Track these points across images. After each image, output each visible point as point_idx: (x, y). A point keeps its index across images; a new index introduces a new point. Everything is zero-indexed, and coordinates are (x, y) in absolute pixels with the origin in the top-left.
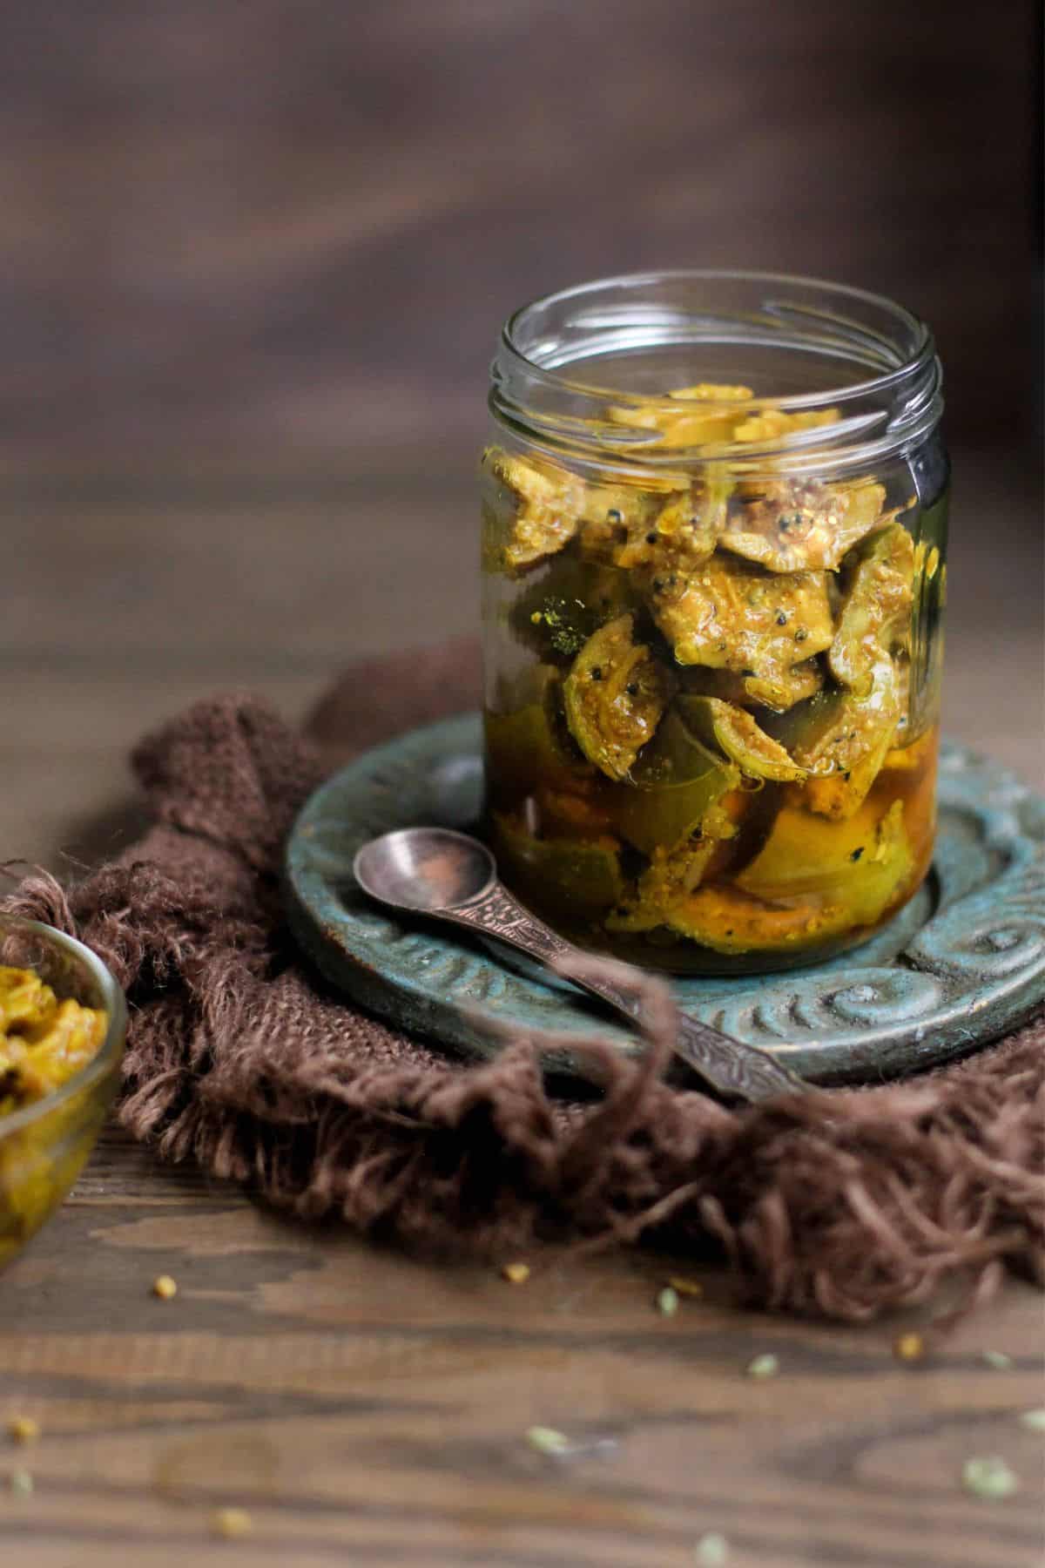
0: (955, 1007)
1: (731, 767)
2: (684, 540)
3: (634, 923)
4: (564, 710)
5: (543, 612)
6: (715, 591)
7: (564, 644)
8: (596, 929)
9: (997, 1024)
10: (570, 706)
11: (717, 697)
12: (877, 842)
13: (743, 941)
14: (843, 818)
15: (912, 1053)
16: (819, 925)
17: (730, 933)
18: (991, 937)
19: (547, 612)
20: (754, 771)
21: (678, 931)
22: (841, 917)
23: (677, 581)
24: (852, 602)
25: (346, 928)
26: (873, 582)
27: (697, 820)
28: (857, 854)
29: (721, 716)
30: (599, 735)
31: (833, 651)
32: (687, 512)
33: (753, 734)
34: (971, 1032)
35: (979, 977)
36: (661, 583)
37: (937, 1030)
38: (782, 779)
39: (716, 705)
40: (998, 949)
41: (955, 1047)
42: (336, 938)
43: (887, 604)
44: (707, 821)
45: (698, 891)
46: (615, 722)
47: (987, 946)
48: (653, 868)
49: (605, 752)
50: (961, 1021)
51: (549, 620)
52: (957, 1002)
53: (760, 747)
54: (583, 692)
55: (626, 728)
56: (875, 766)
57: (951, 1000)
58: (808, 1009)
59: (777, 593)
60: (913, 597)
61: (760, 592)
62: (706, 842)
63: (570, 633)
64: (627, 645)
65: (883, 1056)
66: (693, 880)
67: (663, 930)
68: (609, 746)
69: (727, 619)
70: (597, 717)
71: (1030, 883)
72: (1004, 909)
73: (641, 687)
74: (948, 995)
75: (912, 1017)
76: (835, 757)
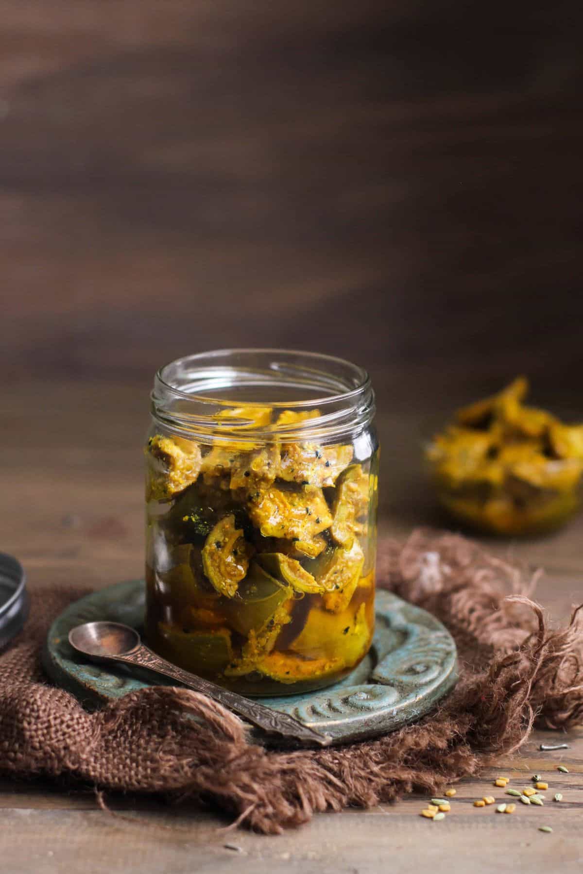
0: (409, 699)
1: (289, 587)
2: (264, 474)
3: (240, 671)
4: (202, 564)
5: (190, 515)
6: (277, 500)
7: (202, 531)
8: (220, 676)
9: (427, 707)
10: (205, 562)
11: (280, 552)
12: (355, 624)
13: (294, 677)
14: (340, 612)
15: (392, 723)
16: (330, 667)
17: (288, 673)
18: (414, 667)
19: (192, 515)
20: (300, 589)
21: (263, 673)
22: (340, 662)
23: (260, 494)
24: (340, 503)
25: (95, 683)
26: (349, 493)
27: (272, 615)
28: (347, 630)
29: (283, 561)
30: (220, 576)
31: (333, 528)
32: (266, 460)
33: (299, 570)
34: (417, 711)
35: (414, 686)
36: (252, 496)
37: (402, 710)
38: (313, 593)
39: (281, 557)
40: (418, 673)
41: (410, 719)
42: (91, 687)
43: (356, 504)
44: (277, 616)
45: (272, 653)
46: (229, 569)
47: (412, 671)
48: (250, 642)
49: (224, 584)
50: (411, 706)
51: (194, 520)
52: (407, 697)
53: (302, 577)
54: (212, 554)
55: (235, 571)
56: (354, 585)
57: (405, 696)
58: (337, 704)
59: (305, 500)
60: (369, 500)
61: (297, 499)
62: (276, 627)
63: (205, 525)
64: (233, 530)
65: (379, 724)
66: (270, 647)
67: (255, 674)
68: (226, 581)
69: (284, 513)
70: (219, 567)
71: (422, 643)
72: (414, 656)
73: (238, 551)
74: (402, 694)
75: (389, 705)
76: (334, 582)
